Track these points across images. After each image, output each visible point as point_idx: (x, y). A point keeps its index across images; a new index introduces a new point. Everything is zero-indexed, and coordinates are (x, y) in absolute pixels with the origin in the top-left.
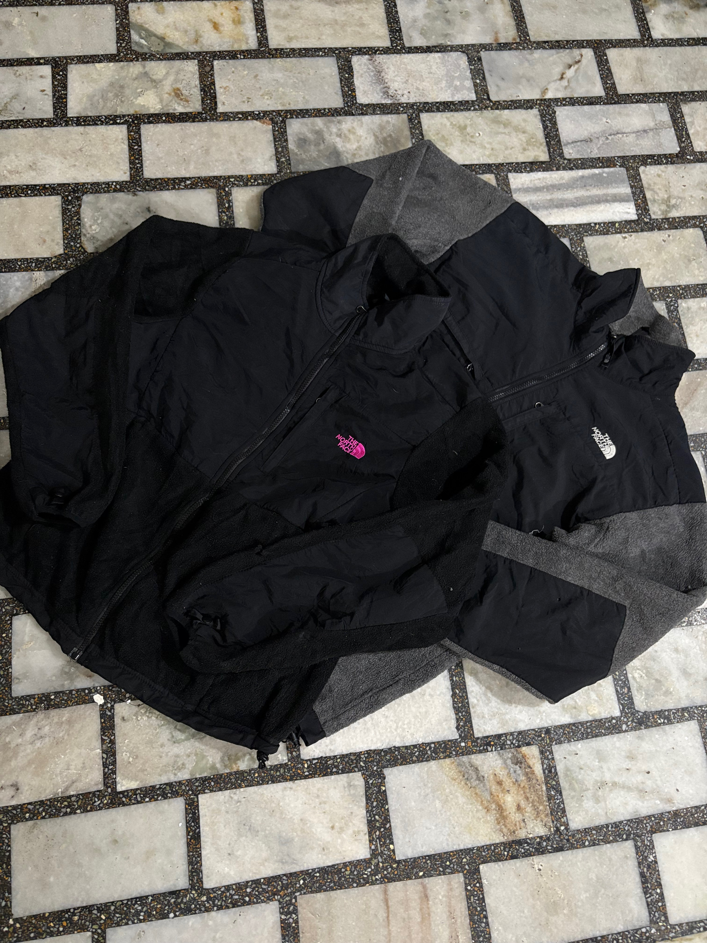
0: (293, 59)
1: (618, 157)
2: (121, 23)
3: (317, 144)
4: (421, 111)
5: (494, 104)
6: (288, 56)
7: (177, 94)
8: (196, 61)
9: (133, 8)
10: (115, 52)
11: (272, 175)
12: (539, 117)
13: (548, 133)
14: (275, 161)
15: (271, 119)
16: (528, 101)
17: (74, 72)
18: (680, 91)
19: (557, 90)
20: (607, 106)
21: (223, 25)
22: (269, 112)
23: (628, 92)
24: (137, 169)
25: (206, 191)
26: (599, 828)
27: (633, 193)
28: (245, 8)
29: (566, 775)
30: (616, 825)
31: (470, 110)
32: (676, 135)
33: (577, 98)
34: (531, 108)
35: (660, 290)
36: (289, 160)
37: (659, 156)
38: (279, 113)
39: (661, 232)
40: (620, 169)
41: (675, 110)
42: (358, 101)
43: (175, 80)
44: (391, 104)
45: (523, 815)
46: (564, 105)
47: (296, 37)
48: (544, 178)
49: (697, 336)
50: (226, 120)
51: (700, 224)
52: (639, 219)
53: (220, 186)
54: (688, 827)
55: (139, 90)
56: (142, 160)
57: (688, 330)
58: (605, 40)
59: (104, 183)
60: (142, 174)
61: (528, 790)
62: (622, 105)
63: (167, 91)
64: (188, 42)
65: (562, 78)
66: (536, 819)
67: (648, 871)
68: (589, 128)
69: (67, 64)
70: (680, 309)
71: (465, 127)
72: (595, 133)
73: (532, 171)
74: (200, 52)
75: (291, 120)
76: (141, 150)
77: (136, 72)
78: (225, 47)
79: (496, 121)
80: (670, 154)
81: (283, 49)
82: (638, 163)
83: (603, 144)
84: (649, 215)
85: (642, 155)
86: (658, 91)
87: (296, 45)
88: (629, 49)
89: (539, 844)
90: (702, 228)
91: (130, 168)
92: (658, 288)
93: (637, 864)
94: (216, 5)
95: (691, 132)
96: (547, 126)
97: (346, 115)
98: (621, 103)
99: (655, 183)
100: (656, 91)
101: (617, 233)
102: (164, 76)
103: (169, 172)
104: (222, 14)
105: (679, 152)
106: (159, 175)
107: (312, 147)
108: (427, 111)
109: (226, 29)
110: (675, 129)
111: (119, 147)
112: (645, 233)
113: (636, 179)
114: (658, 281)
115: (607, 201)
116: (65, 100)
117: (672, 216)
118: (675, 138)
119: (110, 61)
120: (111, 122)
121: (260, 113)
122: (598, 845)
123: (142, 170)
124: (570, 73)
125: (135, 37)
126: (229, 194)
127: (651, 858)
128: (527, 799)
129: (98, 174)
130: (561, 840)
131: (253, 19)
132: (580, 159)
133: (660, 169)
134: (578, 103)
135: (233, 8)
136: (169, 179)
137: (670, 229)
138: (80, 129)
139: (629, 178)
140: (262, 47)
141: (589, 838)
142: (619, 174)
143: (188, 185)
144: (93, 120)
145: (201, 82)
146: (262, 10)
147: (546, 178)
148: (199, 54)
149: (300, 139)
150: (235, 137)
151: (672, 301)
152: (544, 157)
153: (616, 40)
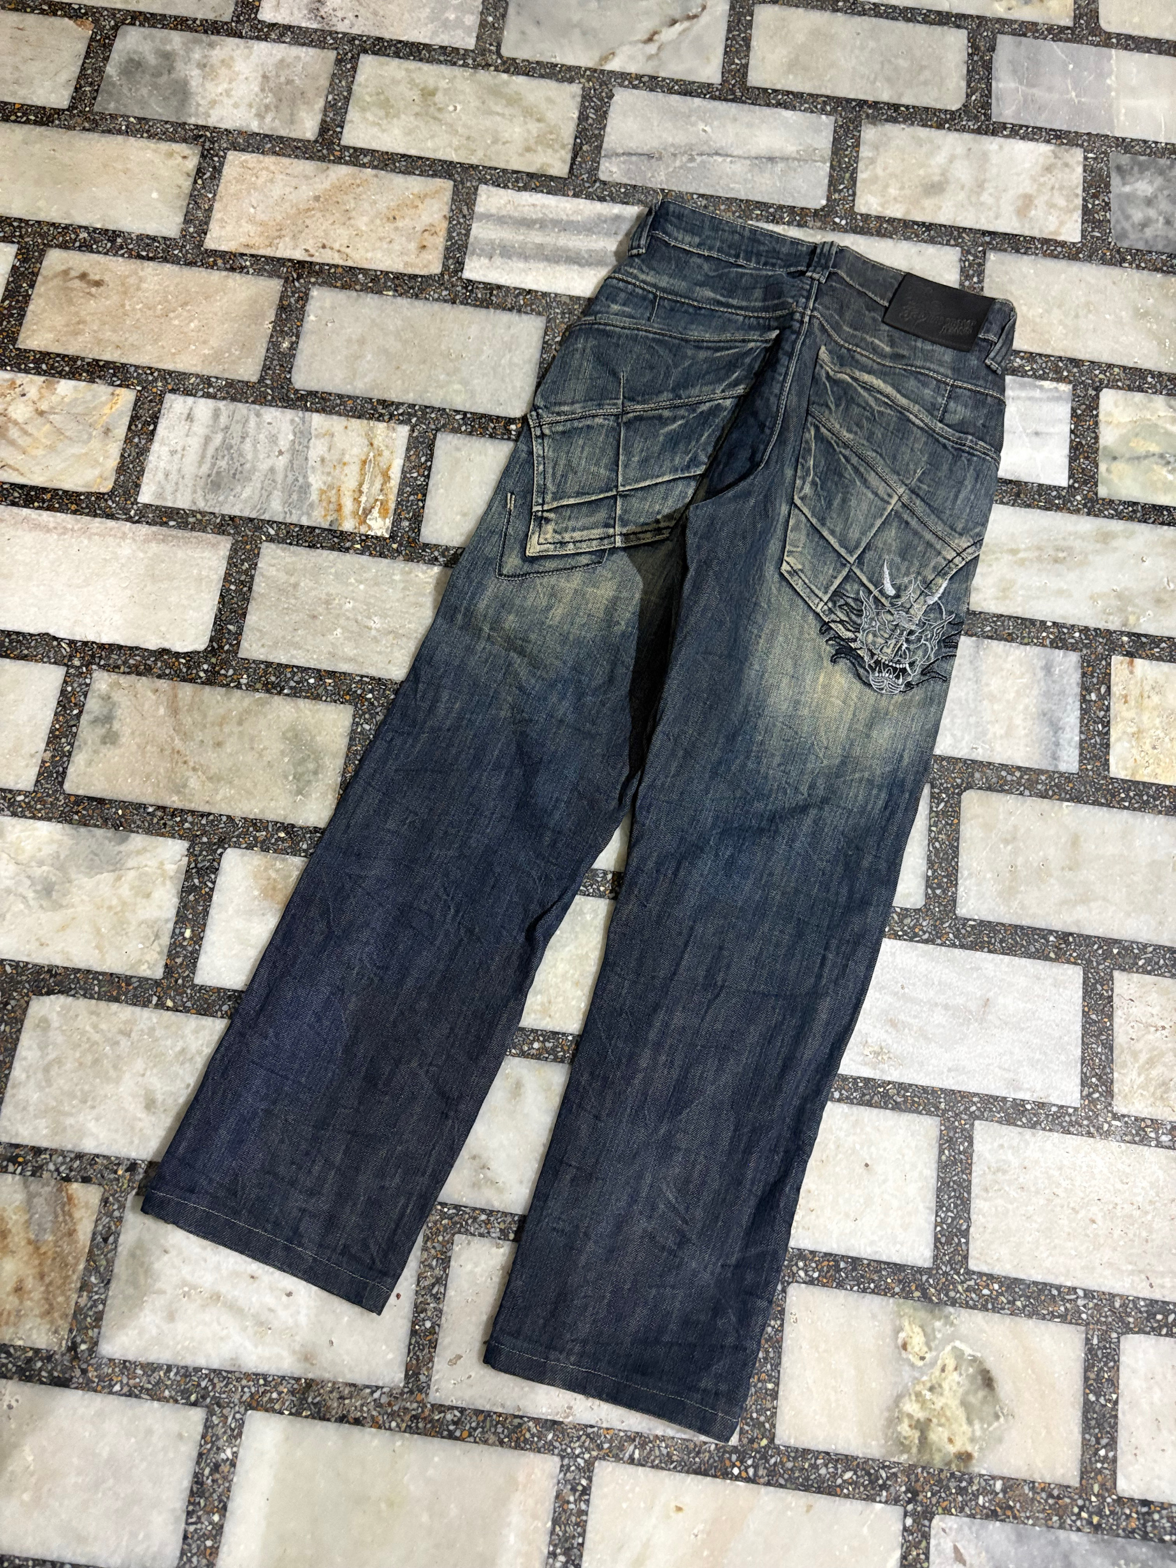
3: (157, 74)
4: (365, 51)
5: (504, 63)
12: (579, 99)
13: (585, 129)
16: (570, 68)
18: (871, 98)
19: (632, 58)
26: (150, 1368)
29: (133, 1255)
30: (187, 1372)
31: (455, 64)
33: (664, 79)
34: (571, 81)
41: (847, 131)
42: (260, 17)
44: (316, 31)
45: (21, 1302)
46: (635, 87)
48: (543, 206)
54: (324, 1418)
61: (49, 1261)
65: (650, 40)
66: (43, 1315)
67: (211, 1474)
68: (665, 135)
71: (433, 93)
72: (673, 145)
73: (525, 188)
75: (130, 28)
79: (496, 92)
83: (681, 167)
89: (29, 1361)
93: (195, 1454)
95: (861, 176)
96: (588, 117)
97: (228, 35)
107: (148, 77)
108: (375, 53)
122: (136, 1396)
124: (669, 34)
127: (229, 1453)
128: (42, 1276)
130: (72, 1368)
132: (625, 185)
134: (662, 87)
141: (125, 1381)
147: (548, 207)
149: (131, 60)
152: (559, 167)
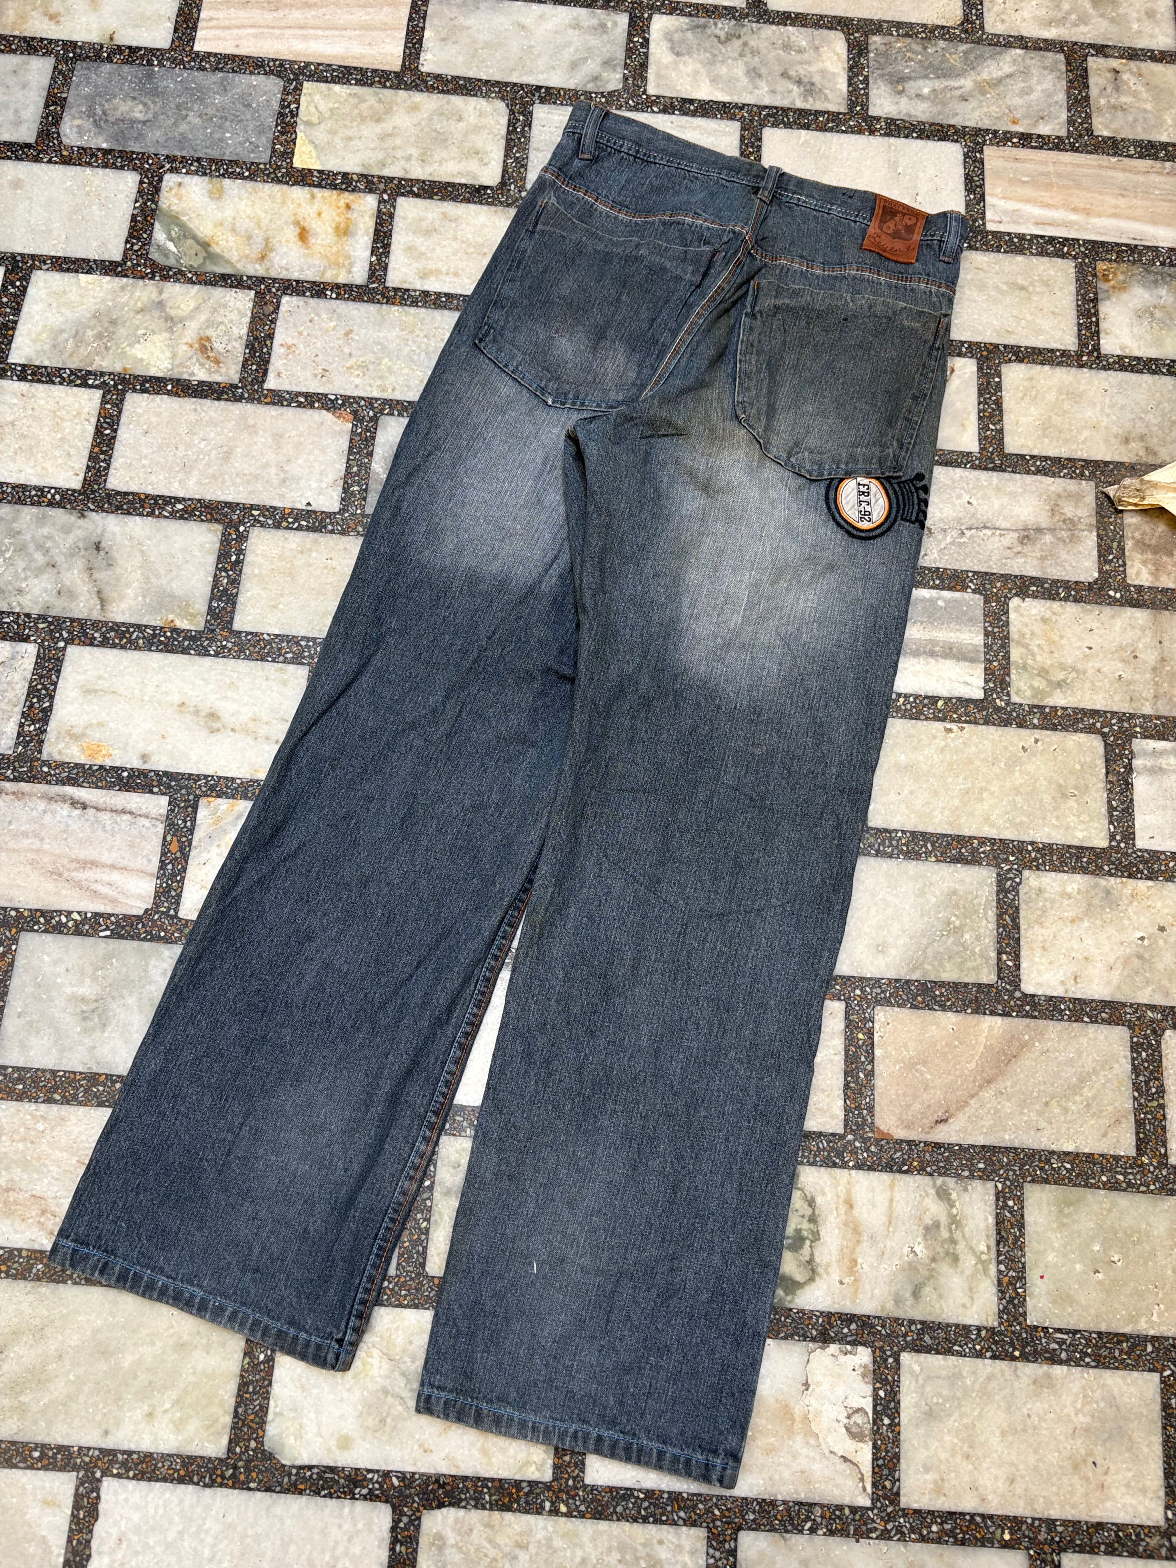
0: (424, 310)
1: (975, 573)
2: (143, 209)
6: (415, 303)
7: (204, 346)
8: (253, 292)
9: (171, 184)
10: (118, 257)
11: (328, 515)
14: (340, 489)
15: (355, 413)
17: (41, 284)
20: (977, 473)
21: (317, 234)
22: (354, 398)
23: (1024, 452)
24: (99, 471)
25: (205, 526)
27: (986, 645)
28: (362, 208)
32: (1099, 546)
35: (993, 844)
36: (365, 490)
37: (1055, 582)
38: (371, 404)
39: (1024, 732)
40: (972, 595)
43: (208, 320)
47: (437, 272)
49: (1044, 948)
50: (274, 404)
51: (1102, 727)
52: (986, 698)
53: (231, 520)
55: (140, 332)
56: (111, 457)
57: (1030, 933)
58: (1005, 346)
59: (35, 488)
60: (105, 481)
62: (1006, 475)
63: (188, 339)
64: (247, 257)
69: (33, 267)
70: (1022, 890)
74: (263, 278)
76: (114, 438)
77: (145, 299)
78: (310, 275)
80: (1076, 582)
81: (408, 290)
82: (1010, 590)
84: (1008, 695)
85: (1022, 577)
86: (1085, 456)
87: (434, 285)
88: (1047, 368)
90: (1104, 736)
91: (88, 467)
92: (989, 840)
94: (313, 196)
98: (1004, 471)
99: (1033, 634)
100: (1079, 455)
101: (936, 719)
102: (192, 311)
103: (152, 484)
104: (319, 214)
105: (1095, 582)
106: (134, 488)
109: (319, 241)
110: (1098, 536)
111: (79, 427)
112: (992, 728)
113: (999, 620)
114: (992, 825)
115: (932, 654)
116: (11, 332)
117: (1051, 704)
118: (1095, 553)
119: (106, 274)
120: (79, 382)
121: (337, 399)
123: (107, 475)
125: (159, 235)
126: (242, 538)
129: (30, 471)
131: (372, 230)
133: (1050, 608)
135: (342, 204)
136: (147, 496)
137: (1043, 727)
138: (24, 386)
139: (985, 615)
140: (373, 282)
142: (969, 606)
143: (177, 512)
144: (49, 374)
145: (251, 330)
146: (392, 216)
148: (261, 280)
150: (282, 437)
151: (1010, 870)
153: (1026, 348)
